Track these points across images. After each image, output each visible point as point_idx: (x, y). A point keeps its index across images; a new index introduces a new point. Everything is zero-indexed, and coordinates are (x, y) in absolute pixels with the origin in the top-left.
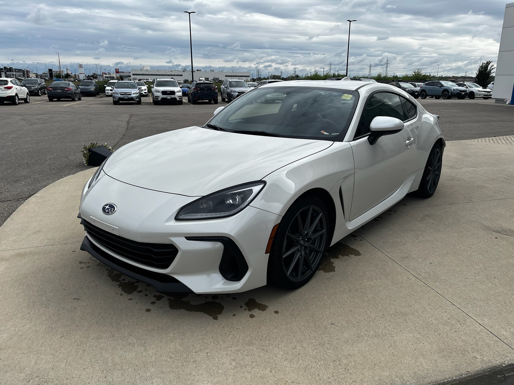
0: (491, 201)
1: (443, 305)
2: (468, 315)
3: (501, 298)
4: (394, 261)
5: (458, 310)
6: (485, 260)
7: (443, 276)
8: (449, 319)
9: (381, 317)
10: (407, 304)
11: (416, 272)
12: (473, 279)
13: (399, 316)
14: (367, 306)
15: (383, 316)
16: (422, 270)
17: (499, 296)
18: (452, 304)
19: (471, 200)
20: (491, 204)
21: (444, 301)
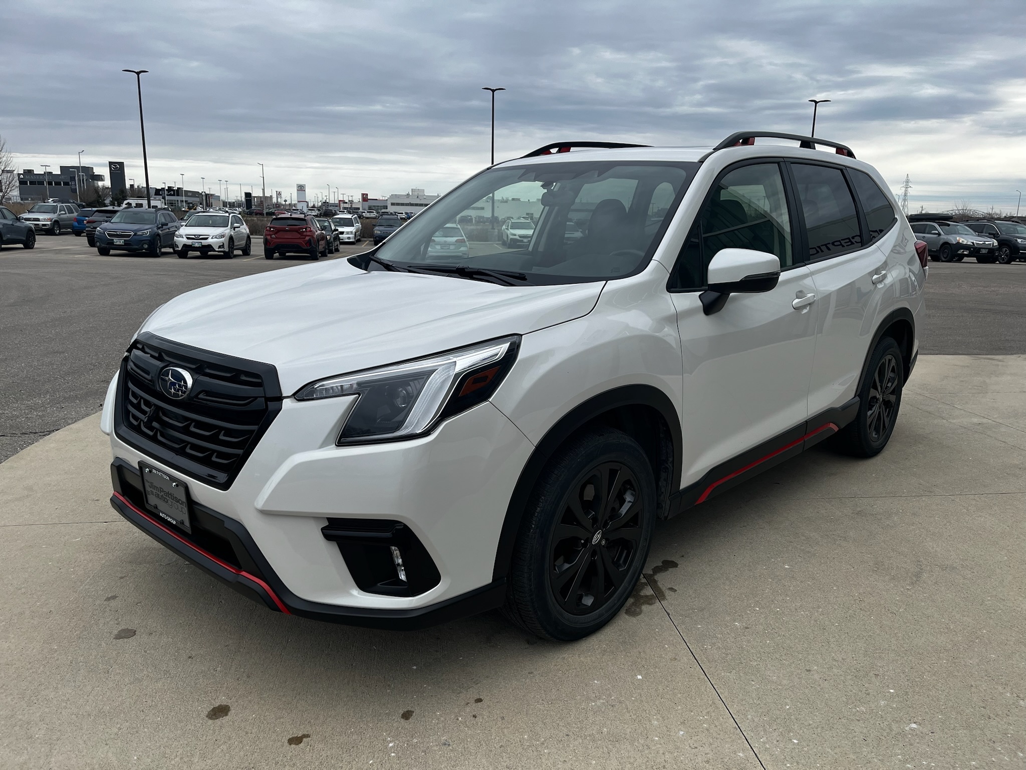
0: (976, 496)
1: (716, 726)
2: (759, 757)
3: (862, 727)
4: (669, 614)
5: (743, 742)
6: (878, 632)
7: (756, 658)
8: (708, 762)
9: (560, 739)
10: (633, 717)
11: (700, 645)
12: (822, 674)
13: (599, 742)
14: (545, 712)
15: (566, 737)
17: (859, 721)
18: (735, 728)
19: (931, 492)
20: (974, 502)
21: (723, 718)
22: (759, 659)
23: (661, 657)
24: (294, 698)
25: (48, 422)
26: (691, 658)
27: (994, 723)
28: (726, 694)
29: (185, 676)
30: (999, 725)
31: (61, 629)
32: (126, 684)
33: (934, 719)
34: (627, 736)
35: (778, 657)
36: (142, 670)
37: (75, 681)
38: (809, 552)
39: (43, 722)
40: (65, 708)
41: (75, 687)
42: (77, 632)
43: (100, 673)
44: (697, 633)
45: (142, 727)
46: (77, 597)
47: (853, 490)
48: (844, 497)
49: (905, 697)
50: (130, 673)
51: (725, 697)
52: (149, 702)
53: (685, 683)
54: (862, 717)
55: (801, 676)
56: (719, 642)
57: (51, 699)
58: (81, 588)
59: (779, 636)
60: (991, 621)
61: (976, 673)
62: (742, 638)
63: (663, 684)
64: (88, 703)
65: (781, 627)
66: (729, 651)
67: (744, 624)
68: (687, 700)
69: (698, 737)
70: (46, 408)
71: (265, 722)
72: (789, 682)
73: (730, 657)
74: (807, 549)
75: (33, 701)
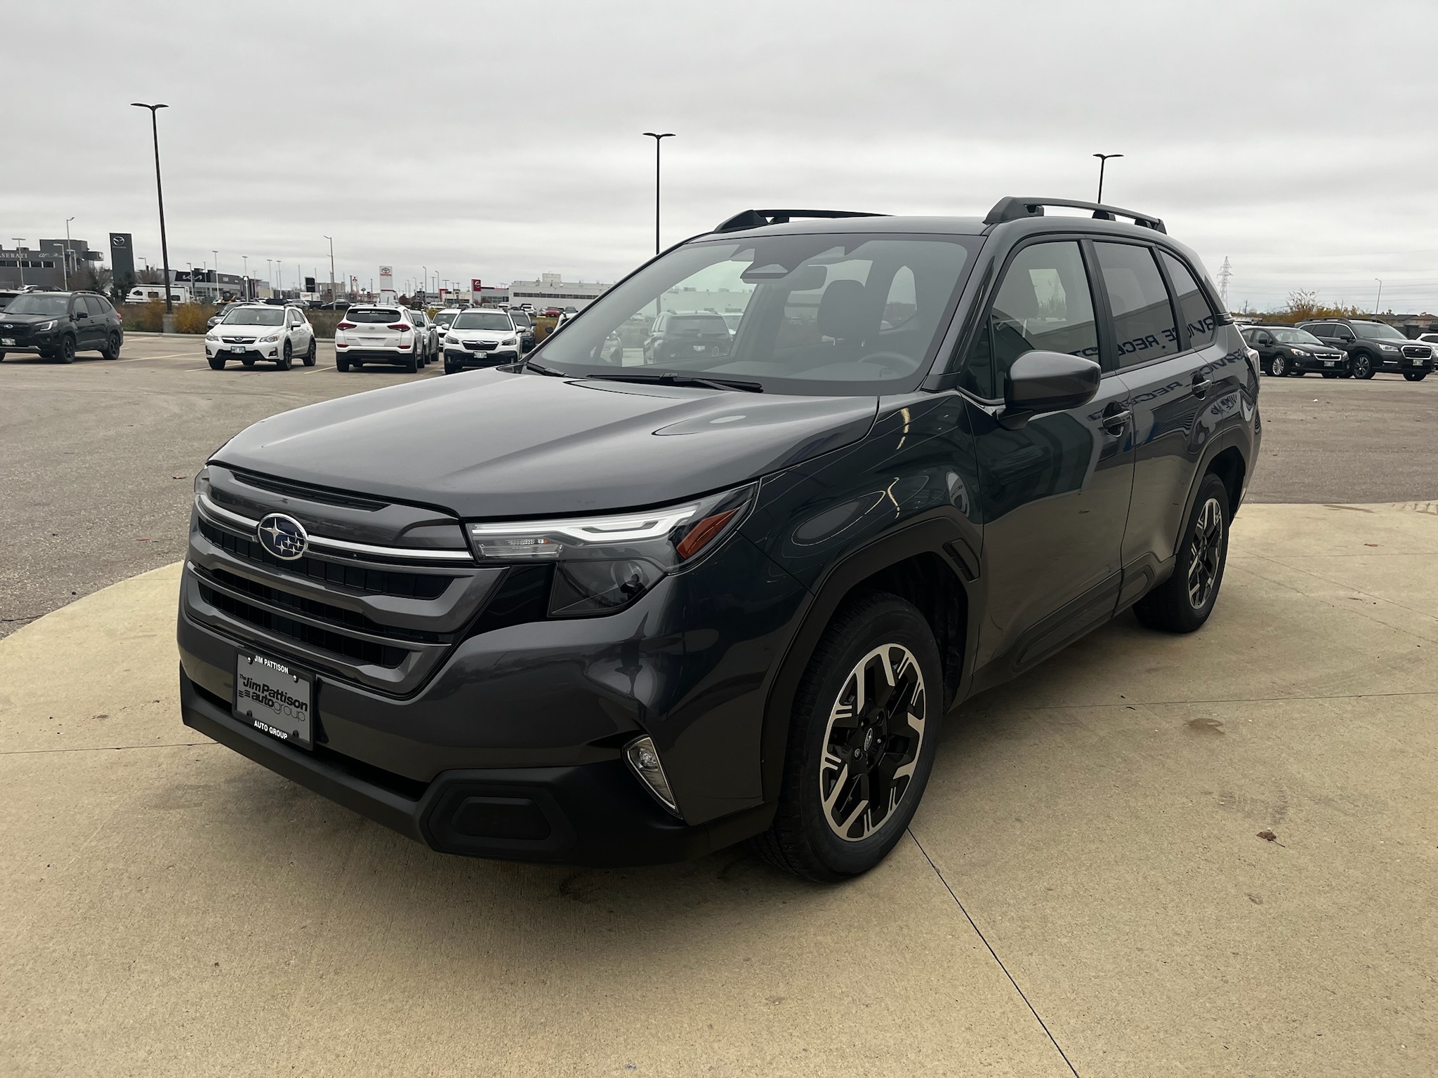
0: (1352, 698)
1: (1016, 1033)
3: (1221, 1029)
4: (939, 872)
5: (1056, 1055)
7: (1066, 934)
9: (794, 1056)
10: (897, 1021)
11: (985, 915)
12: (1160, 954)
13: (851, 1060)
15: (804, 1053)
16: (1011, 908)
17: (1216, 1020)
18: (1044, 1034)
19: (1289, 693)
20: (1349, 708)
21: (1025, 1021)
22: (1070, 934)
23: (930, 932)
24: (404, 1003)
25: (29, 605)
26: (974, 934)
27: (1404, 1020)
28: (1028, 985)
29: (243, 972)
30: (1411, 1022)
31: (58, 905)
32: (156, 986)
33: (1320, 1016)
34: (891, 1050)
35: (1096, 930)
36: (180, 965)
37: (80, 983)
38: (1128, 780)
39: (34, 1045)
40: (68, 1022)
41: (81, 990)
42: (81, 911)
43: (117, 970)
44: (981, 898)
45: (183, 1049)
46: (80, 857)
47: (1183, 692)
48: (1171, 701)
49: (1277, 984)
50: (162, 970)
51: (1026, 989)
52: (192, 1011)
53: (969, 971)
54: (1220, 1015)
55: (1130, 958)
56: (1011, 911)
57: (45, 1009)
58: (85, 844)
59: (1096, 900)
60: (1388, 874)
61: (1372, 948)
62: (1044, 903)
63: (937, 972)
64: (101, 1016)
65: (1097, 887)
66: (1026, 923)
67: (1045, 884)
68: (972, 994)
69: (992, 1049)
70: (26, 584)
71: (364, 1040)
72: (1114, 967)
73: (1028, 931)
74: (1125, 776)
75: (19, 1014)
